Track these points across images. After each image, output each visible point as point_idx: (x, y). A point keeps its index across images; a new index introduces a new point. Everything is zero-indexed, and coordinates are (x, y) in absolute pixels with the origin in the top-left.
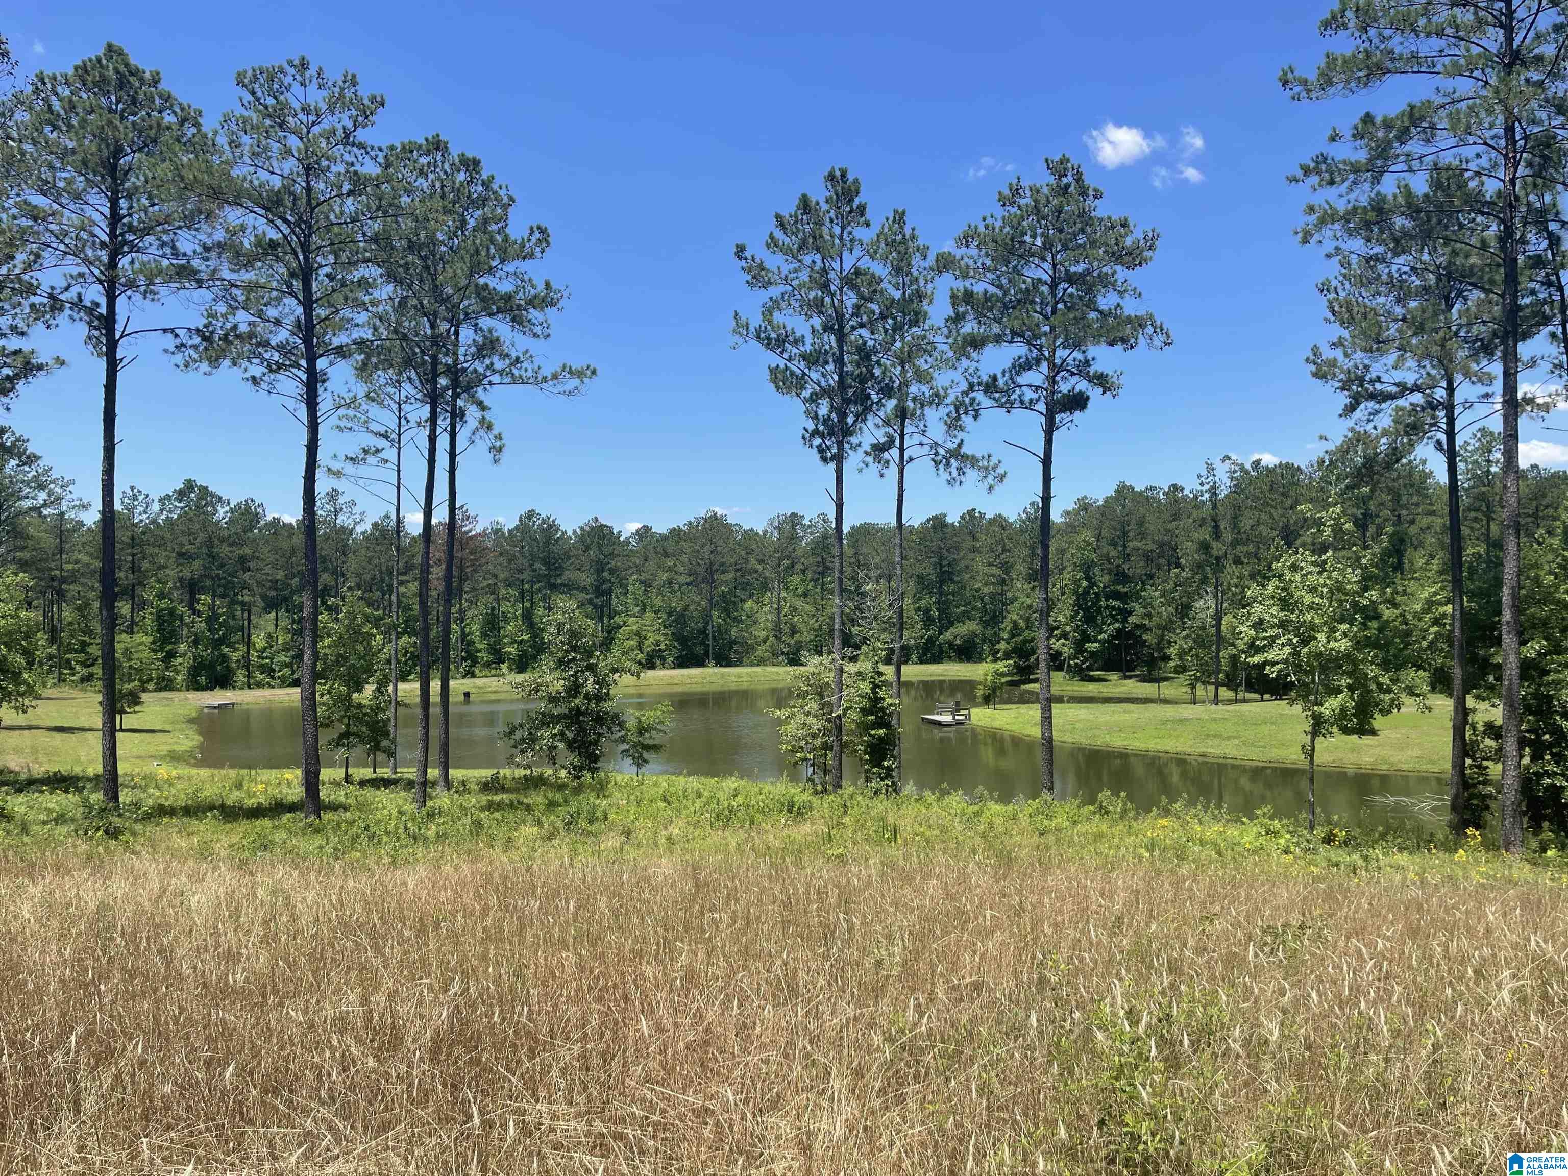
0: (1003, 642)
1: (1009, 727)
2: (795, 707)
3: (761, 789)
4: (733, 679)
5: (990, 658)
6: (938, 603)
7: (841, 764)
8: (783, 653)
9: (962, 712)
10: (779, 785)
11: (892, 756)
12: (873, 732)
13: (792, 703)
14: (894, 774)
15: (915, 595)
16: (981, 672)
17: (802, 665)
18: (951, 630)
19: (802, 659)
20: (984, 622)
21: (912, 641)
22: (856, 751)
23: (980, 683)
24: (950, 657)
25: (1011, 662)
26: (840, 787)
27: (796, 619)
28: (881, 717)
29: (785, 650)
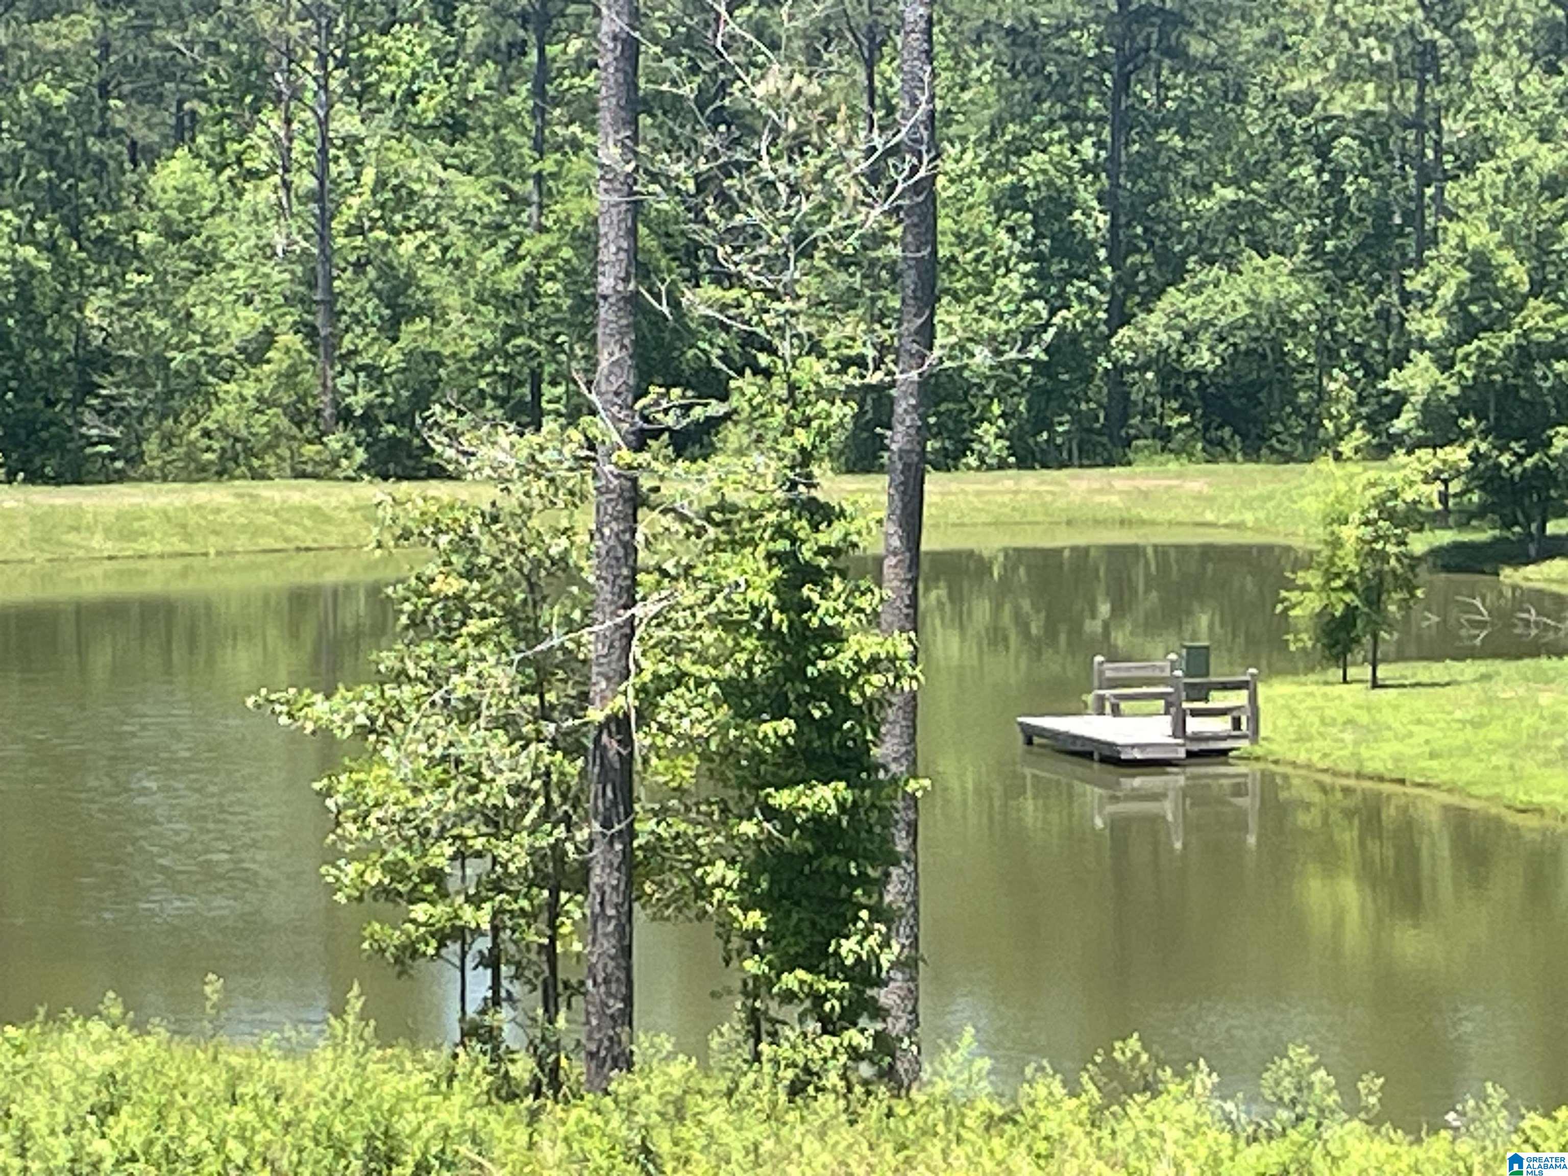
0: (1423, 359)
1: (1440, 771)
2: (401, 677)
3: (235, 1077)
4: (99, 543)
5: (1359, 436)
6: (1112, 166)
7: (626, 951)
8: (345, 416)
9: (1218, 699)
10: (324, 1056)
11: (877, 914)
12: (782, 799)
13: (388, 660)
14: (885, 997)
15: (997, 125)
16: (1312, 506)
17: (438, 473)
18: (1173, 298)
19: (438, 442)
20: (1334, 263)
21: (982, 358)
22: (701, 890)
23: (1306, 562)
24: (1164, 435)
25: (1458, 455)
26: (625, 1062)
27: (408, 246)
28: (827, 726)
29: (359, 401)
